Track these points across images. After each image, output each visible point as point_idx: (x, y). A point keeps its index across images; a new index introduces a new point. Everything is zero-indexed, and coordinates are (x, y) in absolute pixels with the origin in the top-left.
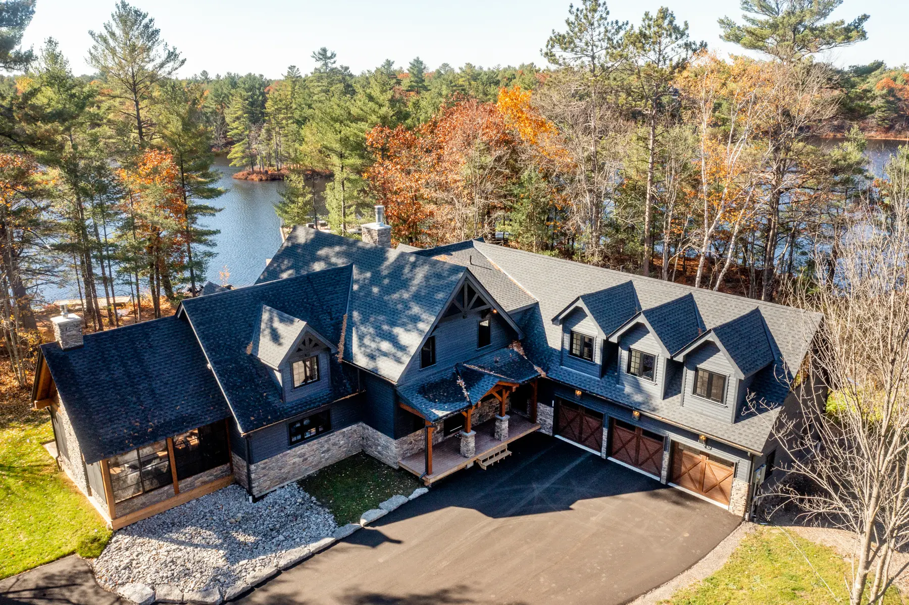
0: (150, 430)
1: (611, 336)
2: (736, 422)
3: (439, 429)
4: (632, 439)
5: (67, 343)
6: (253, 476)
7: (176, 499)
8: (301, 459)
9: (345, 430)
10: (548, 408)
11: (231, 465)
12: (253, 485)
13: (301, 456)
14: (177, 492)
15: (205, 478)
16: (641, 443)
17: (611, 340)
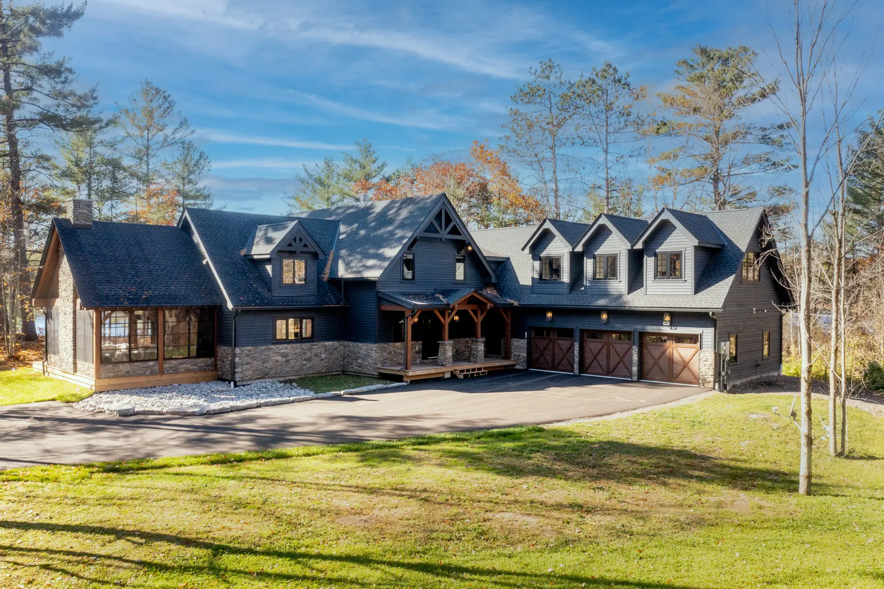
0: (144, 296)
1: (576, 246)
2: (695, 293)
3: (417, 349)
4: (602, 347)
5: (77, 220)
6: (237, 360)
7: (158, 377)
8: (284, 359)
9: (327, 343)
10: (522, 341)
11: (216, 360)
12: (237, 370)
13: (284, 355)
14: (162, 372)
15: (189, 366)
16: (612, 350)
17: (576, 250)
